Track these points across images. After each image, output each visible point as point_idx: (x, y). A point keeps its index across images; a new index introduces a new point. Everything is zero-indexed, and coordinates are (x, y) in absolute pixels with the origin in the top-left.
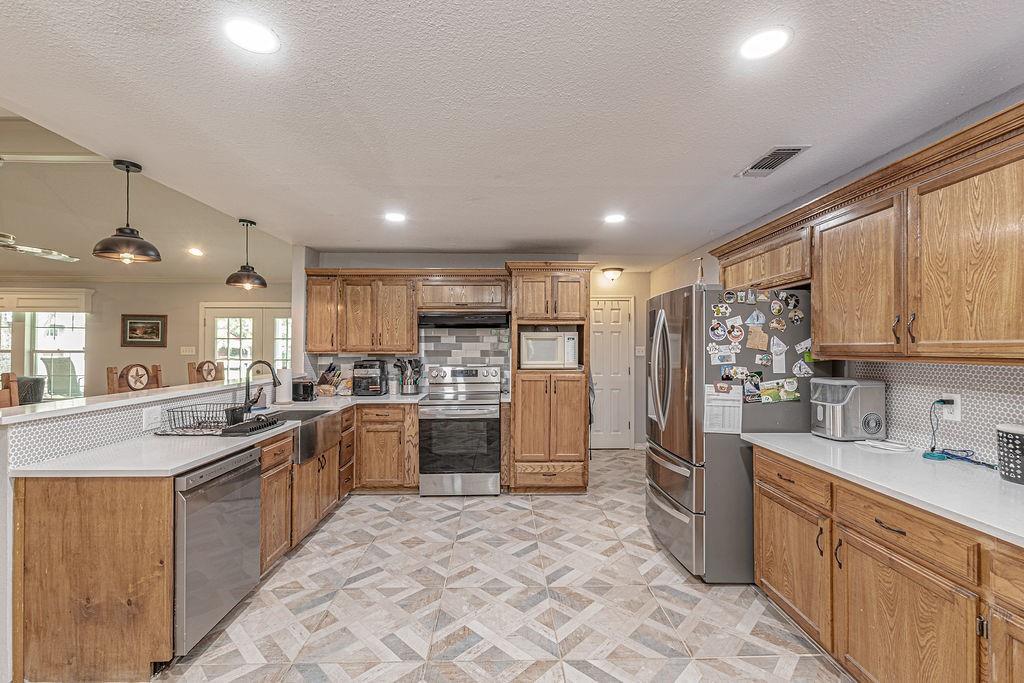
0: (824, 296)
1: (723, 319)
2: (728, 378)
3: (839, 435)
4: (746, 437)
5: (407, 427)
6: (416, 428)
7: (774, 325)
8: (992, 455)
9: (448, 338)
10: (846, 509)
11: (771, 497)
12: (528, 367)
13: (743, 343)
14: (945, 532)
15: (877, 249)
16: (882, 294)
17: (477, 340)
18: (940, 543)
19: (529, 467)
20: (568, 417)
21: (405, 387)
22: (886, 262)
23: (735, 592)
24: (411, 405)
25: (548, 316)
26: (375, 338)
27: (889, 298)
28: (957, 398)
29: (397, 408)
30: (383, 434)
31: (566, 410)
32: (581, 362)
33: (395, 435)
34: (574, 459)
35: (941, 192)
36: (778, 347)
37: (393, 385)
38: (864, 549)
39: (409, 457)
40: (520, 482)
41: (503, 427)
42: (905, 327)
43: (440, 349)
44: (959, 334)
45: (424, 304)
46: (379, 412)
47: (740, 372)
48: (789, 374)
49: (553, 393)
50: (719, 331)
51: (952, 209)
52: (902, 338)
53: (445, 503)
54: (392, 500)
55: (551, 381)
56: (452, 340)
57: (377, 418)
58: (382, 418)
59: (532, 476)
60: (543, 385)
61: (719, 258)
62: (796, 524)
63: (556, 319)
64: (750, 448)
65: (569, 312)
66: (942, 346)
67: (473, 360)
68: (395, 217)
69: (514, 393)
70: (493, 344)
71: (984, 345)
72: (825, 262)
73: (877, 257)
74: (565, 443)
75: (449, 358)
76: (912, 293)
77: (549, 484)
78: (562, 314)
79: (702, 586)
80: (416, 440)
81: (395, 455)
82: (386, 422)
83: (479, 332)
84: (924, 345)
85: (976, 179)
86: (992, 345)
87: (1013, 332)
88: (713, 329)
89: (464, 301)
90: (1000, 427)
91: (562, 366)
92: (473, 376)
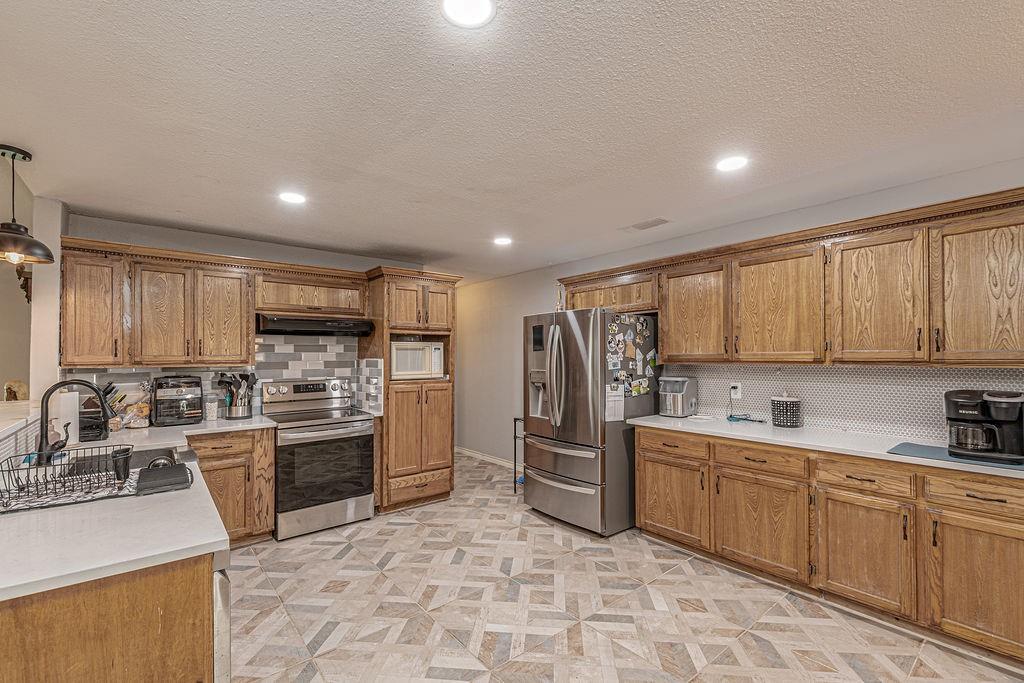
0: (669, 322)
1: (614, 335)
2: (616, 380)
3: (680, 413)
4: (628, 421)
5: (256, 458)
6: (271, 458)
7: (638, 340)
8: (768, 417)
9: (283, 346)
10: (722, 455)
11: (654, 461)
12: (399, 378)
13: (624, 353)
14: (790, 455)
15: (711, 296)
16: (715, 323)
17: (323, 349)
18: (788, 461)
19: (401, 482)
20: (437, 426)
21: (234, 408)
22: (718, 303)
23: (623, 537)
24: (263, 430)
25: (421, 325)
26: (193, 346)
27: (720, 325)
28: (739, 385)
29: (243, 436)
30: (223, 472)
31: (436, 418)
32: (446, 372)
33: (242, 470)
34: (442, 466)
35: (753, 267)
36: (639, 356)
37: (212, 409)
38: (737, 478)
39: (260, 496)
40: (395, 499)
41: (376, 444)
42: (731, 342)
43: (273, 360)
44: (764, 348)
45: (264, 303)
46: (216, 444)
47: (622, 375)
48: (644, 376)
49: (424, 402)
50: (612, 345)
51: (759, 278)
52: (729, 351)
53: (318, 539)
54: (242, 554)
55: (420, 390)
56: (290, 349)
57: (214, 452)
58: (220, 452)
59: (406, 490)
60: (415, 395)
61: (566, 285)
62: (679, 473)
63: (427, 329)
64: (633, 429)
65: (437, 323)
66: (754, 355)
67: (315, 372)
68: (292, 198)
69: (387, 405)
70: (338, 355)
71: (779, 355)
72: (671, 298)
73: (711, 300)
74: (435, 451)
75: (284, 371)
76: (735, 324)
77: (421, 495)
78: (433, 323)
79: (603, 540)
80: (271, 473)
81: (240, 497)
82: (227, 456)
83: (322, 340)
84: (743, 355)
85: (773, 264)
86: (783, 355)
87: (793, 347)
88: (610, 343)
89: (316, 305)
90: (773, 398)
91: (429, 376)
92: (320, 390)
